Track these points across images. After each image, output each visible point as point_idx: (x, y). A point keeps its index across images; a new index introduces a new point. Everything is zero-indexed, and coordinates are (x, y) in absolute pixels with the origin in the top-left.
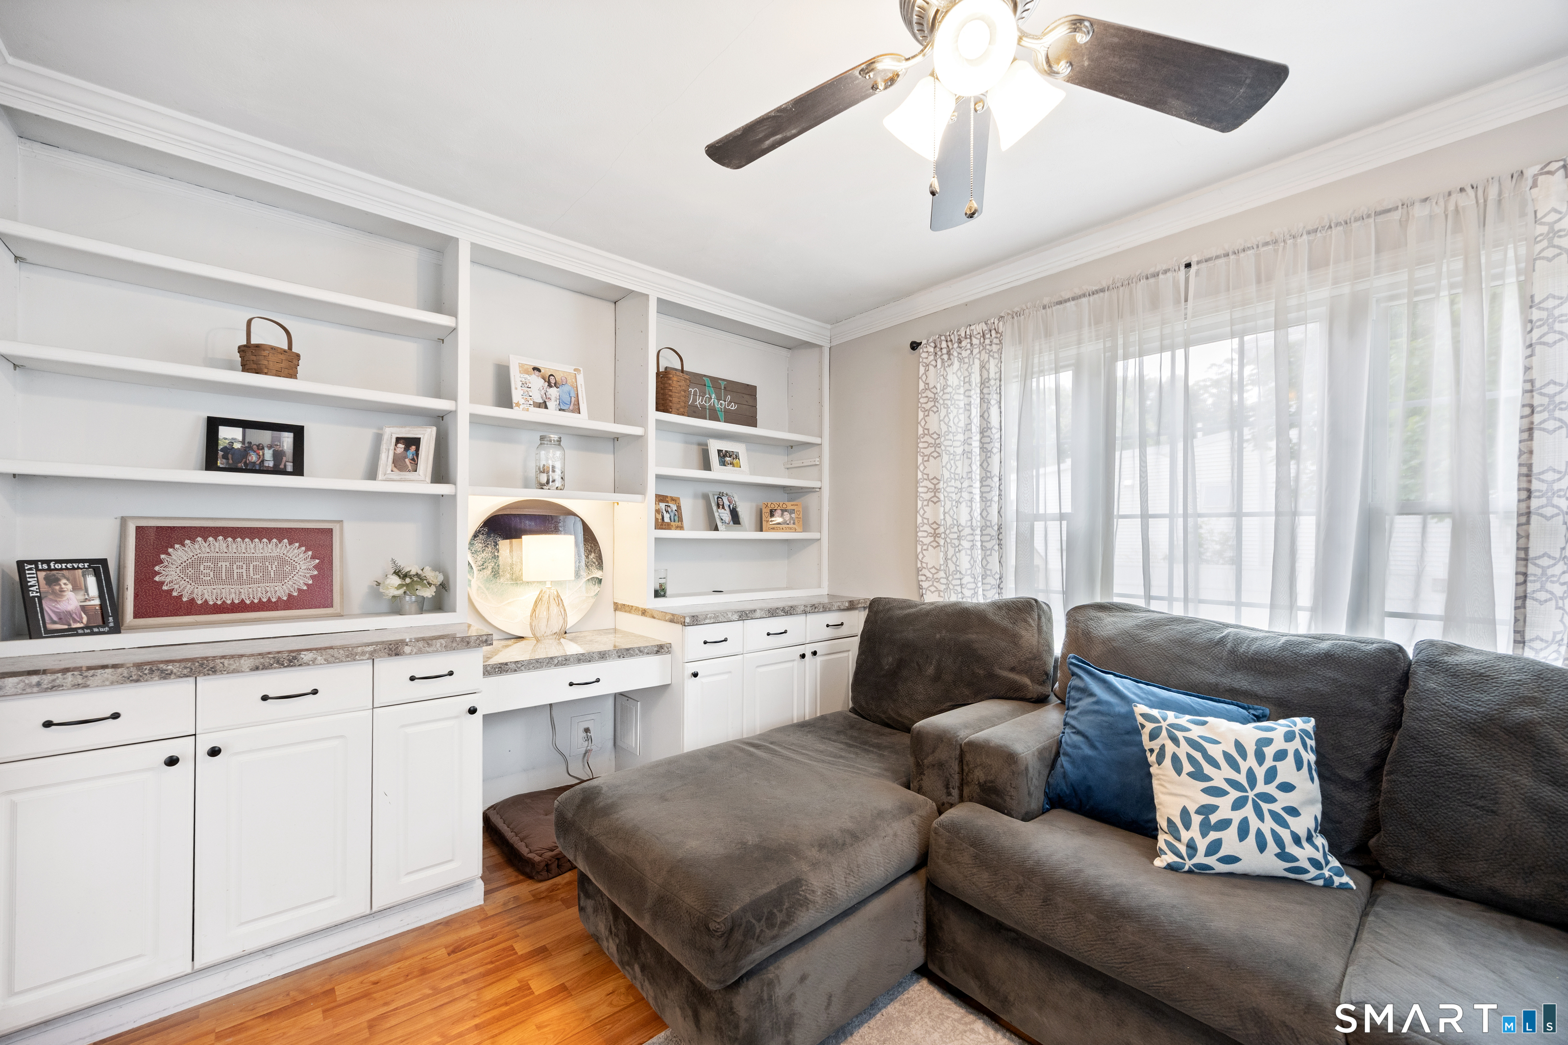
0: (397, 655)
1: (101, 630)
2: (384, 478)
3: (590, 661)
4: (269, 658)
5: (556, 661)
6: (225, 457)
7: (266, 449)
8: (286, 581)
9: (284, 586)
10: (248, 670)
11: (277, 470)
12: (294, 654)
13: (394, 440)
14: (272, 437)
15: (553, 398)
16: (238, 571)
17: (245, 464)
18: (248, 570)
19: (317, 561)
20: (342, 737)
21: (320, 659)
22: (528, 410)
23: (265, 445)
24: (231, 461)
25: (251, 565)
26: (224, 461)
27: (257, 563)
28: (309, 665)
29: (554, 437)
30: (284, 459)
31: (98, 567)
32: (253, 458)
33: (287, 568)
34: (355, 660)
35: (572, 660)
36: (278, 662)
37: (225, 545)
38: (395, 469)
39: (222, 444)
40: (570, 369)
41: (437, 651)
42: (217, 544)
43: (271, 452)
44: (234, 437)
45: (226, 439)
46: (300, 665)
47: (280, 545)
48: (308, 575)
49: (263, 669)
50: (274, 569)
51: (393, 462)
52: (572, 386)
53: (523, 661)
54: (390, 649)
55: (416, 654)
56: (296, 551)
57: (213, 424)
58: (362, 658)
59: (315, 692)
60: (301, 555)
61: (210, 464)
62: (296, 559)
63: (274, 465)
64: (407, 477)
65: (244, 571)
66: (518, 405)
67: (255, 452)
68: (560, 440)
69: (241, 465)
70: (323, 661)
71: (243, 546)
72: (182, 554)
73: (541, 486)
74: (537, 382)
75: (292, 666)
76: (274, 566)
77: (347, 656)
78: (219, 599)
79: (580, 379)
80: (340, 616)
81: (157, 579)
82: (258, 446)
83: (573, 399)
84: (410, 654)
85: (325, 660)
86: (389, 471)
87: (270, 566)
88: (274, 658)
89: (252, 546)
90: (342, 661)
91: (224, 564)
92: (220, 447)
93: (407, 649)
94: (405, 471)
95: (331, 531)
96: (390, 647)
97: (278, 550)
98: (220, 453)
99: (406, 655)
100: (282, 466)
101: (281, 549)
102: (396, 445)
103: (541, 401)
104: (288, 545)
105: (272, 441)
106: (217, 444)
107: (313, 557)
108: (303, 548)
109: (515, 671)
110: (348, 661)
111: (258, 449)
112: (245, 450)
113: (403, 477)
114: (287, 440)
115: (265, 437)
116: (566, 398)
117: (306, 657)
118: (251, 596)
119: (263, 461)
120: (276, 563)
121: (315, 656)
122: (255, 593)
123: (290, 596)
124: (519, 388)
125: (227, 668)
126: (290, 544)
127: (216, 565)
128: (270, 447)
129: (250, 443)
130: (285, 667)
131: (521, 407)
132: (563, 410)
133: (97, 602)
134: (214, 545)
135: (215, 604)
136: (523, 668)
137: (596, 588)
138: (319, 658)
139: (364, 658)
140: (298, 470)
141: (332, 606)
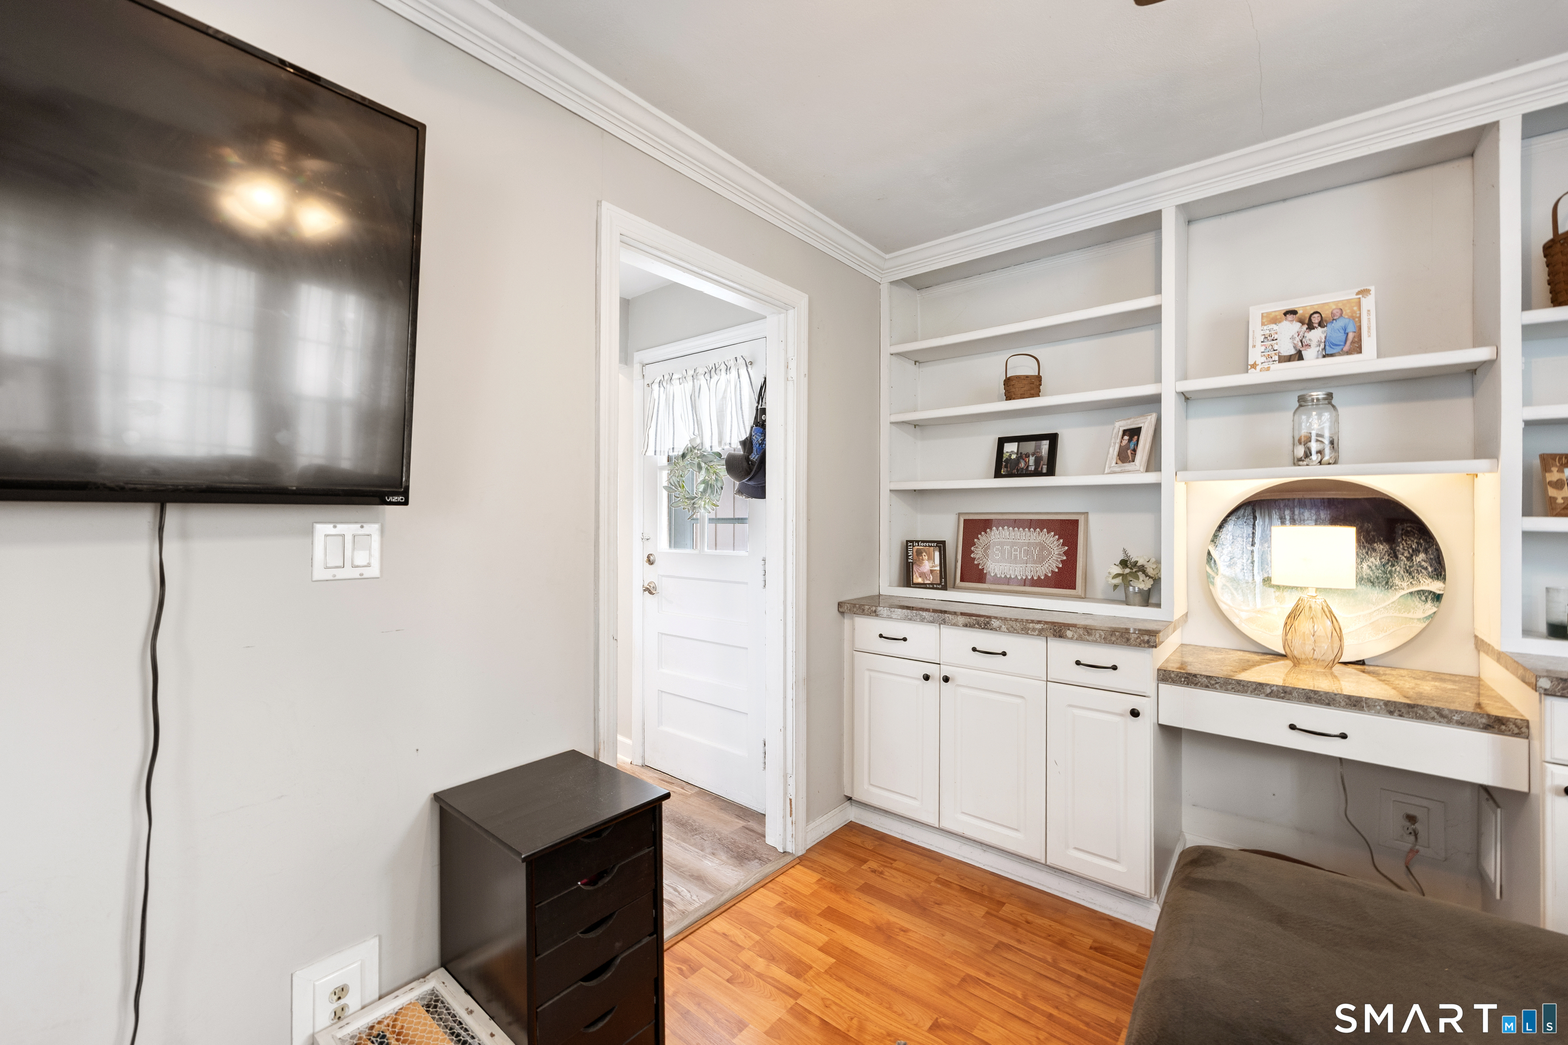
0: (1060, 637)
1: (938, 586)
2: (1109, 471)
3: (1328, 704)
4: (973, 619)
5: (1269, 691)
6: (1006, 467)
7: (1031, 456)
8: (1044, 563)
9: (1042, 568)
10: (961, 625)
11: (1037, 473)
12: (987, 620)
13: (1121, 433)
14: (1036, 446)
15: (1314, 343)
16: (1015, 553)
17: (1018, 470)
18: (1020, 552)
19: (1066, 548)
20: (1022, 697)
21: (1004, 628)
22: (1268, 369)
23: (1030, 453)
24: (1009, 469)
25: (1023, 549)
26: (1005, 469)
27: (1027, 548)
28: (996, 630)
29: (1319, 394)
30: (1042, 463)
31: (941, 545)
32: (1022, 465)
33: (1045, 553)
34: (1028, 634)
35: (1295, 694)
36: (978, 624)
37: (1008, 533)
38: (1119, 462)
39: (1005, 456)
40: (1350, 295)
41: (1095, 641)
42: (1004, 532)
43: (1033, 458)
44: (1012, 450)
45: (1007, 452)
46: (991, 629)
47: (1041, 534)
48: (1059, 560)
49: (969, 627)
50: (1037, 553)
51: (1118, 455)
52: (1352, 318)
53: (1218, 678)
54: (1055, 631)
55: (1077, 639)
56: (1051, 539)
57: (1002, 441)
58: (1033, 633)
59: (1004, 654)
60: (1055, 543)
61: (998, 475)
62: (1051, 546)
63: (1035, 468)
64: (1126, 468)
65: (1018, 553)
66: (1254, 366)
67: (1024, 460)
68: (1330, 396)
69: (1015, 471)
70: (1005, 630)
71: (1019, 534)
72: (985, 539)
73: (1297, 462)
74: (1290, 330)
75: (986, 629)
76: (1036, 550)
77: (1022, 629)
78: (1003, 573)
79: (1368, 303)
80: (1083, 598)
81: (972, 556)
82: (1026, 455)
83: (1351, 336)
84: (1072, 638)
85: (1007, 629)
86: (1113, 464)
87: (1034, 550)
88: (976, 620)
89: (1024, 534)
90: (1018, 633)
91: (1007, 547)
92: (1004, 459)
93: (1069, 633)
94: (1126, 462)
95: (1077, 521)
96: (1055, 628)
97: (1040, 538)
98: (1004, 464)
99: (1068, 638)
100: (1040, 469)
101: (1042, 537)
102: (1122, 438)
103: (1293, 352)
104: (1046, 534)
105: (1035, 450)
106: (1002, 457)
107: (1063, 545)
108: (1057, 537)
109: (1207, 687)
110: (1023, 634)
111: (1026, 457)
112: (1018, 459)
113: (1123, 468)
114: (1045, 445)
115: (1030, 446)
116: (1339, 337)
117: (995, 623)
118: (1021, 573)
119: (1028, 467)
120: (1038, 549)
121: (1001, 624)
122: (1024, 571)
123: (1046, 576)
124: (1258, 344)
125: (951, 621)
126: (1048, 533)
127: (1002, 547)
128: (1033, 455)
129: (1021, 453)
130: (982, 628)
131: (1258, 368)
132: (1332, 355)
133: (938, 568)
134: (1002, 533)
135: (1001, 577)
136: (1217, 686)
137: (1430, 608)
138: (1003, 626)
139: (1035, 634)
140: (1051, 472)
141: (1075, 589)
